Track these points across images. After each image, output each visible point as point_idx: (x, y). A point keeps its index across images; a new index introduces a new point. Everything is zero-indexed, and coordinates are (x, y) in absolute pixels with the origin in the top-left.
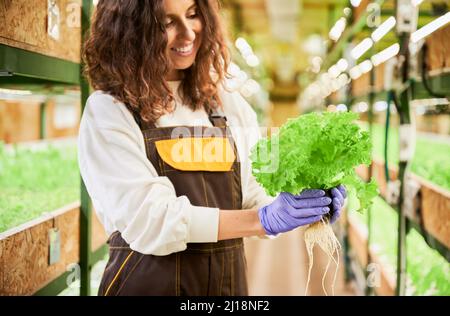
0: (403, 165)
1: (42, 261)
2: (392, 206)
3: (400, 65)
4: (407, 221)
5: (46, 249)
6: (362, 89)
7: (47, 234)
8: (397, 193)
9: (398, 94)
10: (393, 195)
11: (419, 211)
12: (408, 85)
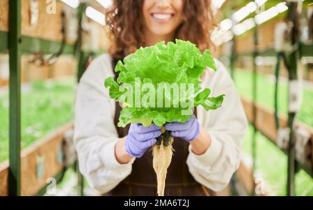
0: (292, 115)
2: (283, 150)
3: (290, 30)
4: (296, 163)
6: (246, 46)
8: (287, 138)
9: (287, 55)
10: (284, 141)
12: (296, 47)
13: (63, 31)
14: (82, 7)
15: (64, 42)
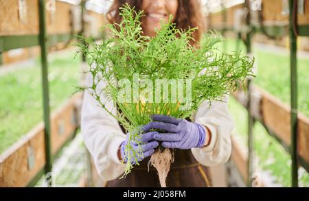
1: (24, 169)
5: (26, 161)
7: (26, 151)
11: (261, 112)
13: (71, 24)
14: (83, 4)
15: (72, 33)
